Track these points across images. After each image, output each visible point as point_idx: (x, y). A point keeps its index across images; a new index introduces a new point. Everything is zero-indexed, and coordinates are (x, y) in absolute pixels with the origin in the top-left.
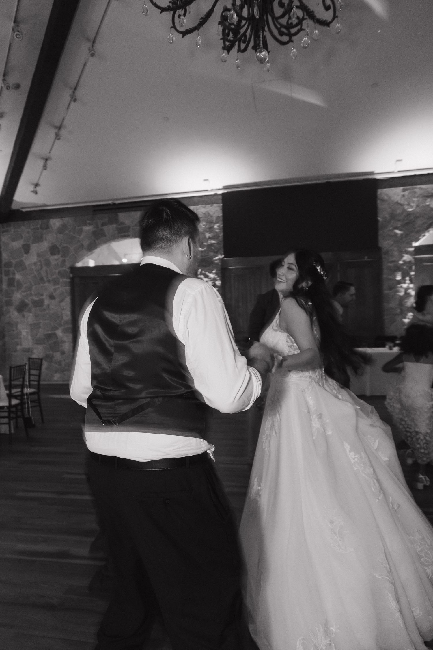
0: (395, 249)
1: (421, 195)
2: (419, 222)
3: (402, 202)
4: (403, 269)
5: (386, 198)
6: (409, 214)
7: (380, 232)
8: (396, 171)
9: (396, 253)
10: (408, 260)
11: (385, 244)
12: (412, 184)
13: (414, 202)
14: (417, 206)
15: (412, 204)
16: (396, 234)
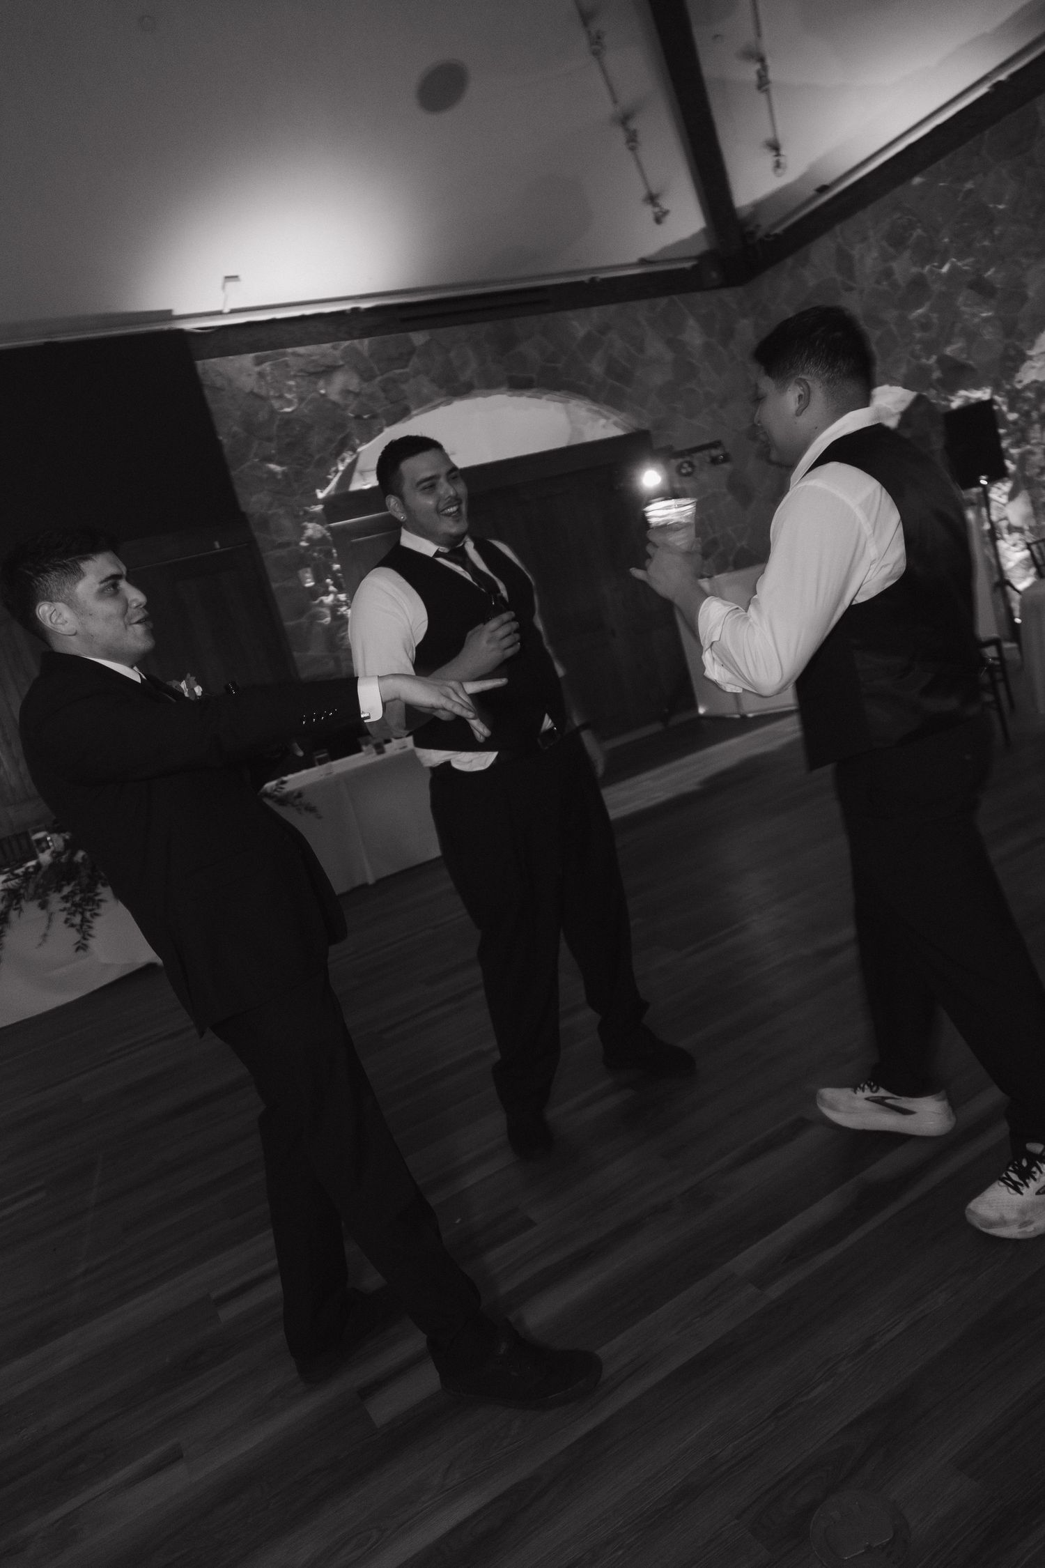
0: (281, 511)
1: (302, 370)
2: (316, 439)
3: (263, 392)
4: (314, 559)
5: (219, 382)
6: (288, 421)
7: (233, 473)
8: (226, 310)
9: (287, 523)
10: (319, 535)
11: (254, 502)
12: (273, 346)
13: (290, 389)
14: (301, 399)
15: (288, 396)
16: (272, 474)
